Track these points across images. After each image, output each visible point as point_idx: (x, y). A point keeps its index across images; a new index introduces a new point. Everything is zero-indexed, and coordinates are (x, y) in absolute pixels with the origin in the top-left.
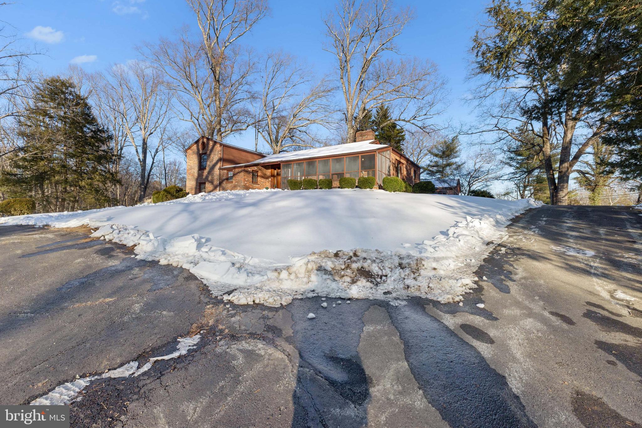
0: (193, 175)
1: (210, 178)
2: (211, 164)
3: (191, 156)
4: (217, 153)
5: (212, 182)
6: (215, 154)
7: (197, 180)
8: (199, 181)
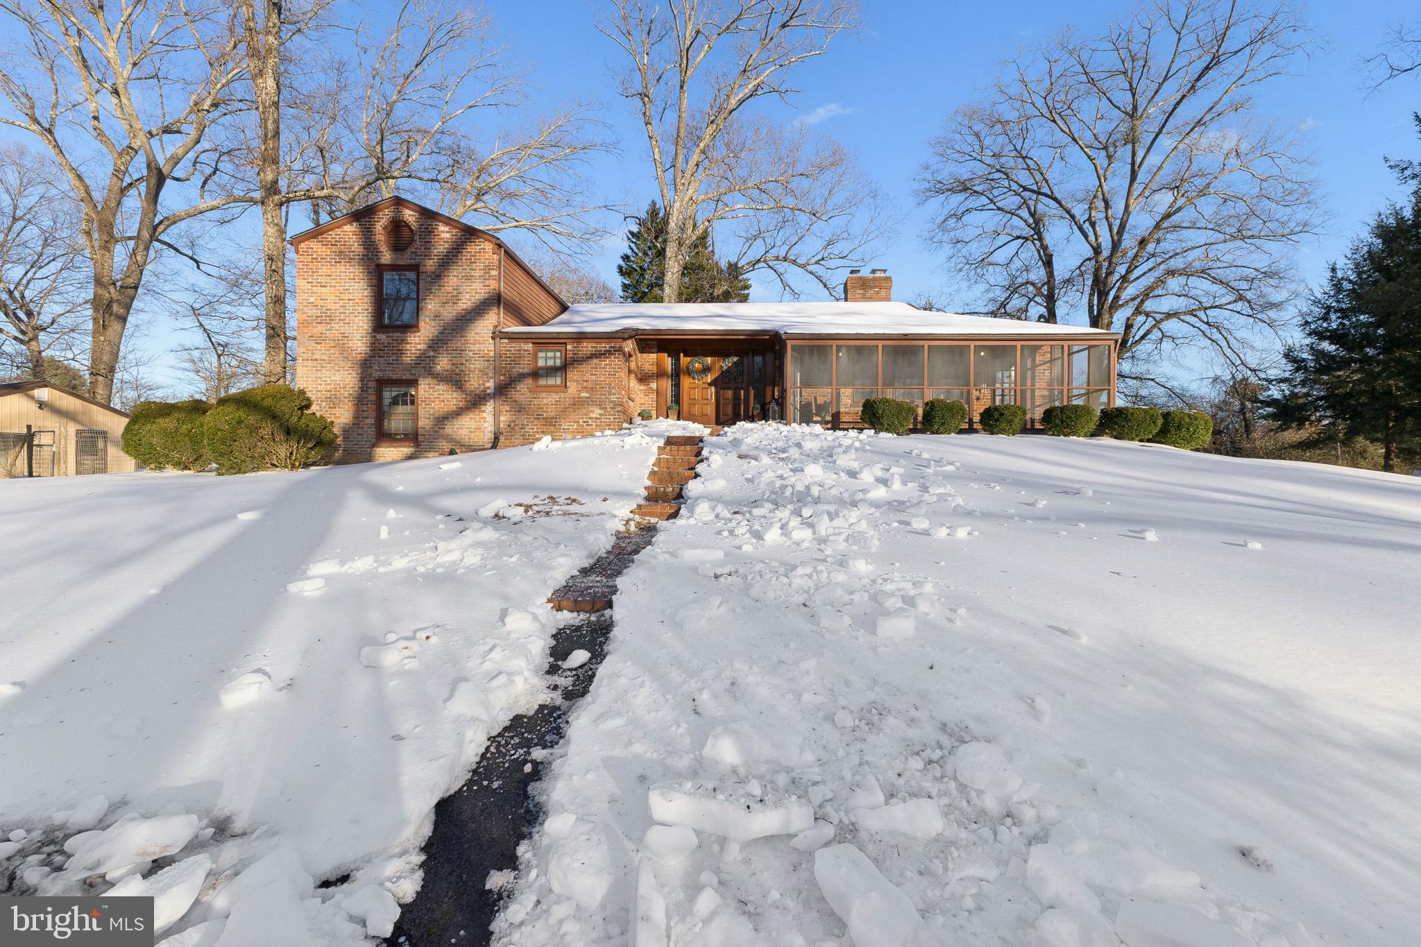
0: (341, 346)
1: (443, 364)
2: (449, 313)
3: (325, 270)
4: (478, 273)
5: (455, 380)
6: (468, 278)
7: (365, 365)
8: (377, 375)
